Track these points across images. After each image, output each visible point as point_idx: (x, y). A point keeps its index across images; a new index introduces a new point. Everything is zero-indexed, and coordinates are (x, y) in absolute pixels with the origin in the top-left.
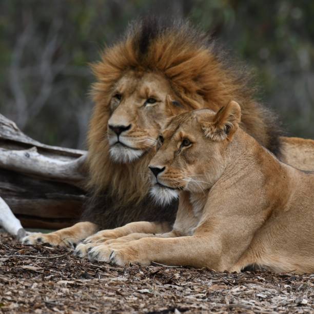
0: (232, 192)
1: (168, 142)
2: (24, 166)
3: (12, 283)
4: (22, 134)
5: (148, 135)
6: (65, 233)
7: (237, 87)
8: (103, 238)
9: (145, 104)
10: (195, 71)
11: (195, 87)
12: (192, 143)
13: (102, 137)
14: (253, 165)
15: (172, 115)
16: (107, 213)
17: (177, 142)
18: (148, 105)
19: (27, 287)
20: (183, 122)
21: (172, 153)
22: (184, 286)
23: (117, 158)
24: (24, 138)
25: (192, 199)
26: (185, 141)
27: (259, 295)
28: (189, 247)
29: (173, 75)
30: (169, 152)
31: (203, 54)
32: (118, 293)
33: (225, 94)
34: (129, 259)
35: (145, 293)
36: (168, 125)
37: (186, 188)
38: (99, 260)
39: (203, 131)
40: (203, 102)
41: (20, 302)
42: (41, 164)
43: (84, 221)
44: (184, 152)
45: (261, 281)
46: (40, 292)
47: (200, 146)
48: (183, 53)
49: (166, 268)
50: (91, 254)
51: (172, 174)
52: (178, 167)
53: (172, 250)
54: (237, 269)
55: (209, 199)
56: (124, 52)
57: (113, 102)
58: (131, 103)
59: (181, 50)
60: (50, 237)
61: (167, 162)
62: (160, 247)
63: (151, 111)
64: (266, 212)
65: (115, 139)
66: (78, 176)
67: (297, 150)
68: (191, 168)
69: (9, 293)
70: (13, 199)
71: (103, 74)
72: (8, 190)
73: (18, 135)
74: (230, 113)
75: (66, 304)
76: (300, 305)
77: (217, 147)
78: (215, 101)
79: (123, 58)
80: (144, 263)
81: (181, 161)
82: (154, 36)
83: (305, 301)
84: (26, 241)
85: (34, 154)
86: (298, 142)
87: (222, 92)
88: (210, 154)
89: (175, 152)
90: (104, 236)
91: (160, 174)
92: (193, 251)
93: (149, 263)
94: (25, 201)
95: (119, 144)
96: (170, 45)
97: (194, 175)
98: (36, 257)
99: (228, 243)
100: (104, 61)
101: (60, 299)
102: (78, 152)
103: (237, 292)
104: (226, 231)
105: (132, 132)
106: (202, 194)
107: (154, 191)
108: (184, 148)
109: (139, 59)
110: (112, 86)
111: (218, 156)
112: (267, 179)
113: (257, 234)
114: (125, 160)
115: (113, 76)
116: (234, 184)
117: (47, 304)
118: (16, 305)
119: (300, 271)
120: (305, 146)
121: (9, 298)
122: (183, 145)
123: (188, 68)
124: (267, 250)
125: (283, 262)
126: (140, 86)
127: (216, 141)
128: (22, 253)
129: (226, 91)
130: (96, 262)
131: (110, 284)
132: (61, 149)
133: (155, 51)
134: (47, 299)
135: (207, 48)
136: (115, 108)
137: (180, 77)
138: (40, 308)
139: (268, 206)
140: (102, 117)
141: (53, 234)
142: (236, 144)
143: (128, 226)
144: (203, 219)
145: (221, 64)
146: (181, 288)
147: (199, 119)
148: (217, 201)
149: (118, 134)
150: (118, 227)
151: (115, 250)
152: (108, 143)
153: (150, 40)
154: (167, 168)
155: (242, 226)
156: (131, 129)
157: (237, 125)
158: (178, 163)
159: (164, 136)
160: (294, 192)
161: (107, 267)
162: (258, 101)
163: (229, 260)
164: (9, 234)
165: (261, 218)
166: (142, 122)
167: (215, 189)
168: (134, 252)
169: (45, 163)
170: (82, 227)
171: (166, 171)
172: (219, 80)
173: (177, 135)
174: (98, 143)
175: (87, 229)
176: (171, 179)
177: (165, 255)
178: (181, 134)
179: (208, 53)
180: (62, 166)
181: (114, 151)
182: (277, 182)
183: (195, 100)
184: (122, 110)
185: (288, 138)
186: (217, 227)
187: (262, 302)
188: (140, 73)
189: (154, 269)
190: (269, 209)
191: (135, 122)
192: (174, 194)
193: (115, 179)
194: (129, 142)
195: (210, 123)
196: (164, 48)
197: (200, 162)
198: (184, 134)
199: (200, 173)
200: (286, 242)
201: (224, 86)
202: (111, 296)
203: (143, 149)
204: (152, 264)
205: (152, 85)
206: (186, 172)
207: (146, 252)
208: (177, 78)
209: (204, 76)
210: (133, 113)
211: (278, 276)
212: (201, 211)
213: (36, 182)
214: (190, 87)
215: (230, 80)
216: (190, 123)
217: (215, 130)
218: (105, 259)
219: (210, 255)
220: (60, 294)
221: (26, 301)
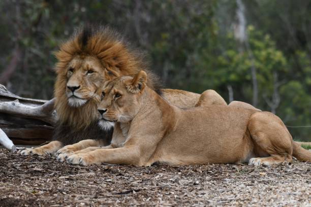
0: (145, 122)
1: (107, 96)
2: (12, 110)
3: (36, 179)
4: (9, 92)
5: (90, 91)
6: (45, 148)
7: (137, 62)
8: (68, 150)
9: (87, 74)
10: (114, 54)
11: (115, 63)
12: (121, 95)
13: (63, 93)
14: (155, 106)
15: (109, 80)
16: (68, 136)
17: (113, 95)
18: (89, 74)
19: (45, 181)
20: (116, 83)
21: (110, 101)
22: (128, 176)
23: (73, 104)
24: (10, 95)
25: (122, 127)
26: (118, 95)
27: (171, 180)
28: (122, 153)
29: (102, 57)
30: (108, 101)
31: (118, 44)
32: (95, 182)
33: (131, 66)
34: (90, 162)
35: (110, 182)
36: (107, 86)
37: (119, 120)
38: (73, 163)
39: (126, 88)
40: (119, 71)
41: (44, 190)
42: (22, 109)
43: (54, 140)
44: (117, 100)
45: (164, 171)
46: (54, 184)
47: (126, 97)
48: (107, 44)
49: (111, 166)
50: (68, 160)
51: (111, 114)
52: (114, 109)
53: (113, 156)
54: (149, 164)
55: (132, 126)
56: (73, 45)
57: (68, 73)
58: (79, 73)
59: (106, 43)
60: (37, 150)
61: (108, 107)
62: (106, 154)
63: (91, 78)
64: (163, 132)
65: (71, 94)
66: (43, 115)
67: (170, 96)
68: (121, 110)
69: (36, 185)
70: (6, 129)
71: (62, 57)
72: (3, 124)
73: (7, 93)
74: (140, 77)
75: (70, 190)
76: (195, 184)
77: (135, 97)
78: (126, 70)
79: (72, 48)
80: (99, 164)
81: (116, 106)
82: (90, 36)
83: (197, 182)
84: (23, 153)
85: (17, 103)
86: (170, 91)
87: (129, 65)
88: (132, 101)
89: (112, 101)
90: (68, 149)
91: (104, 114)
92: (125, 156)
93: (101, 163)
94: (13, 130)
95: (73, 96)
96: (99, 40)
97: (122, 113)
98: (36, 162)
99: (143, 150)
100: (62, 50)
101: (67, 188)
102: (42, 101)
103: (158, 178)
104: (142, 144)
105: (81, 90)
106: (128, 124)
107: (101, 123)
108: (117, 98)
109: (83, 49)
110: (67, 64)
111: (136, 102)
112: (163, 113)
113: (158, 145)
114: (77, 106)
115: (68, 59)
116: (145, 117)
117: (59, 190)
118: (42, 192)
119: (183, 164)
120: (174, 93)
121: (38, 188)
122: (116, 96)
123: (110, 52)
124: (165, 153)
125: (173, 159)
126: (84, 63)
127: (134, 94)
128: (27, 161)
129: (131, 65)
130: (72, 164)
131: (88, 177)
132: (31, 100)
133: (91, 44)
134: (59, 187)
135: (119, 41)
136: (70, 76)
137: (106, 58)
138: (56, 193)
139: (164, 129)
140: (62, 82)
141: (38, 148)
142: (145, 95)
143: (81, 143)
144: (129, 137)
145: (127, 50)
146: (127, 178)
147: (124, 81)
148: (136, 127)
149: (73, 91)
150: (75, 143)
151: (82, 157)
152: (67, 96)
153: (88, 38)
154: (108, 110)
155: (150, 140)
156: (80, 88)
157: (145, 84)
158: (114, 107)
159: (105, 92)
160: (178, 120)
161: (79, 167)
162: (148, 69)
163: (144, 160)
164: (7, 149)
165: (161, 135)
166: (86, 84)
167: (135, 120)
168: (92, 157)
169: (24, 108)
170: (54, 144)
171: (107, 111)
172: (128, 59)
173: (112, 91)
174: (61, 96)
175: (56, 145)
176: (111, 116)
177: (110, 158)
178: (115, 90)
179: (120, 44)
180: (34, 110)
181: (71, 101)
182: (168, 115)
183: (115, 70)
184: (74, 77)
185: (164, 90)
186: (137, 142)
187: (174, 184)
188: (83, 56)
189: (106, 167)
190: (165, 130)
191: (82, 84)
192: (112, 124)
193: (71, 116)
194: (79, 96)
195: (129, 83)
196: (96, 42)
197: (126, 106)
198: (116, 90)
199: (126, 112)
200: (175, 148)
201: (130, 62)
202: (92, 184)
203: (87, 99)
204: (102, 164)
205: (90, 63)
206: (118, 112)
207: (99, 157)
208: (104, 59)
209: (119, 57)
210: (81, 79)
211: (172, 168)
212: (127, 132)
213: (19, 119)
214: (112, 63)
215: (133, 58)
216: (119, 84)
217: (132, 87)
218: (76, 162)
219: (134, 158)
220: (65, 184)
221: (47, 189)
